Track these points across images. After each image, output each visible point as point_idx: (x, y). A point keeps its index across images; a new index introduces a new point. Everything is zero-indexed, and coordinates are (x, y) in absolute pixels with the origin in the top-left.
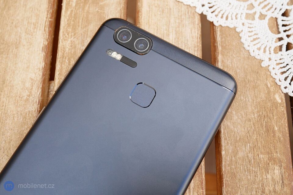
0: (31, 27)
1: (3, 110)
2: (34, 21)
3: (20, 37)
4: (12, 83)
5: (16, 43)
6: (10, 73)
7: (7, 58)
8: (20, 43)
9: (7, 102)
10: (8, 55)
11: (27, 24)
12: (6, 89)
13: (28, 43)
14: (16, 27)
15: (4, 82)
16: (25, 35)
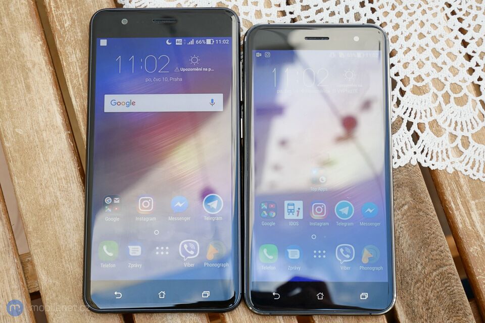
0: (62, 183)
1: (71, 276)
2: (63, 175)
3: (56, 197)
4: (68, 246)
5: (55, 205)
6: (62, 238)
7: (51, 223)
8: (58, 203)
9: (71, 267)
10: (51, 220)
11: (57, 181)
12: (65, 255)
13: (66, 200)
14: (46, 187)
15: (59, 248)
16: (60, 194)
